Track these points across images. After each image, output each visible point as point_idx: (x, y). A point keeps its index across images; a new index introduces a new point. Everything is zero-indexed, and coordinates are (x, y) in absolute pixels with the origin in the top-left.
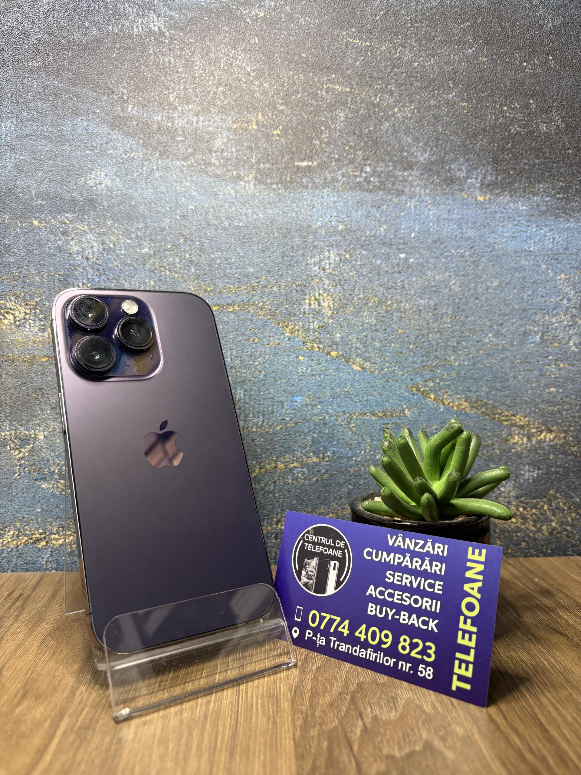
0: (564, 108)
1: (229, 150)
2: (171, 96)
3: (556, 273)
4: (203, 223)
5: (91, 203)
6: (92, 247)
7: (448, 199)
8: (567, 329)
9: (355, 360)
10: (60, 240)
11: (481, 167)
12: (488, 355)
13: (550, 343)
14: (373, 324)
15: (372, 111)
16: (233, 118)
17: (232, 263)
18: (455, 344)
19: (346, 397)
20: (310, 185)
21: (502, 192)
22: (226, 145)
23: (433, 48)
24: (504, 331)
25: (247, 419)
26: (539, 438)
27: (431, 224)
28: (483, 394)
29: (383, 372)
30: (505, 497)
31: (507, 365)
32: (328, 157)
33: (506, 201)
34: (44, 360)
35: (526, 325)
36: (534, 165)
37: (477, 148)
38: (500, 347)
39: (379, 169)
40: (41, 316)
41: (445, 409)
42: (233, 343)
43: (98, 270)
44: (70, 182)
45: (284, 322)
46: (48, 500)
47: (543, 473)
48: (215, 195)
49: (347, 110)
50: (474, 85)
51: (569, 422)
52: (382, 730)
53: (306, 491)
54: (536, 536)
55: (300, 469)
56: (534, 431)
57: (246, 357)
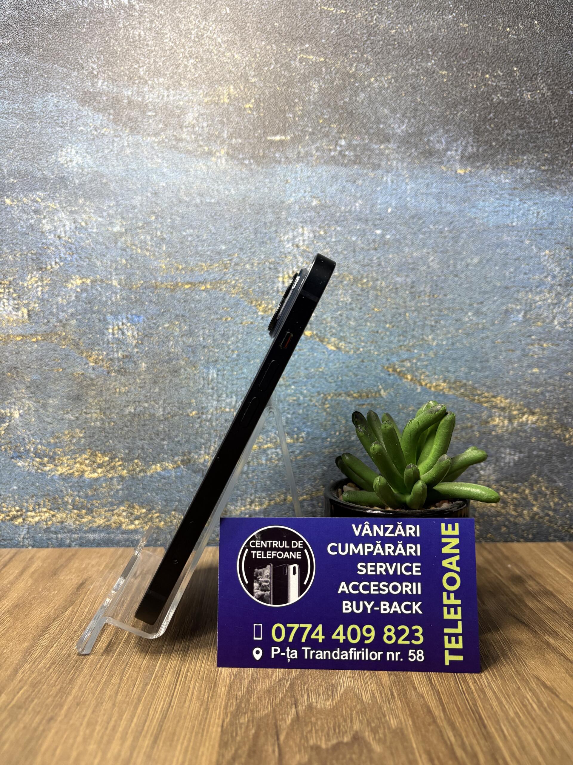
0: (550, 75)
1: (201, 125)
2: (141, 70)
3: (540, 249)
4: (174, 200)
5: (62, 180)
6: (64, 225)
7: (426, 173)
8: (552, 307)
9: (329, 339)
10: (32, 218)
11: (462, 138)
12: (468, 335)
13: (534, 322)
14: (348, 302)
15: (347, 83)
16: (204, 92)
17: (204, 241)
18: (433, 323)
19: (320, 377)
20: (283, 160)
21: (483, 164)
22: (197, 119)
23: (411, 14)
24: (484, 309)
25: (220, 399)
26: (521, 420)
27: (408, 199)
28: (461, 374)
29: (358, 352)
30: (485, 481)
31: (488, 345)
32: (302, 131)
33: (487, 174)
34: (18, 339)
35: (508, 303)
36: (518, 135)
37: (457, 119)
38: (480, 326)
39: (355, 142)
40: (15, 295)
41: (423, 390)
42: (205, 321)
43: (70, 249)
44: (41, 160)
45: (257, 301)
46: (24, 478)
47: (524, 457)
48: (187, 171)
49: (321, 81)
50: (455, 52)
51: (552, 404)
52: (313, 719)
53: (280, 472)
54: (517, 521)
55: (274, 450)
56: (515, 413)
57: (219, 337)
